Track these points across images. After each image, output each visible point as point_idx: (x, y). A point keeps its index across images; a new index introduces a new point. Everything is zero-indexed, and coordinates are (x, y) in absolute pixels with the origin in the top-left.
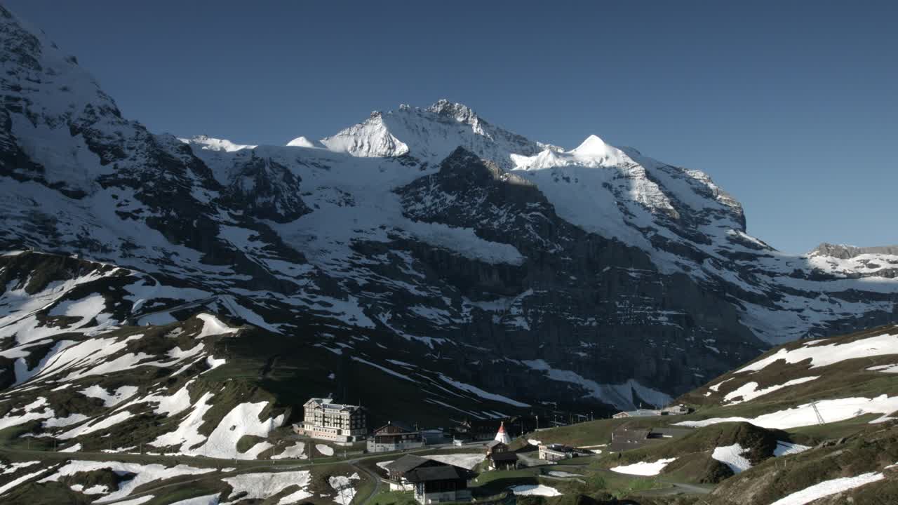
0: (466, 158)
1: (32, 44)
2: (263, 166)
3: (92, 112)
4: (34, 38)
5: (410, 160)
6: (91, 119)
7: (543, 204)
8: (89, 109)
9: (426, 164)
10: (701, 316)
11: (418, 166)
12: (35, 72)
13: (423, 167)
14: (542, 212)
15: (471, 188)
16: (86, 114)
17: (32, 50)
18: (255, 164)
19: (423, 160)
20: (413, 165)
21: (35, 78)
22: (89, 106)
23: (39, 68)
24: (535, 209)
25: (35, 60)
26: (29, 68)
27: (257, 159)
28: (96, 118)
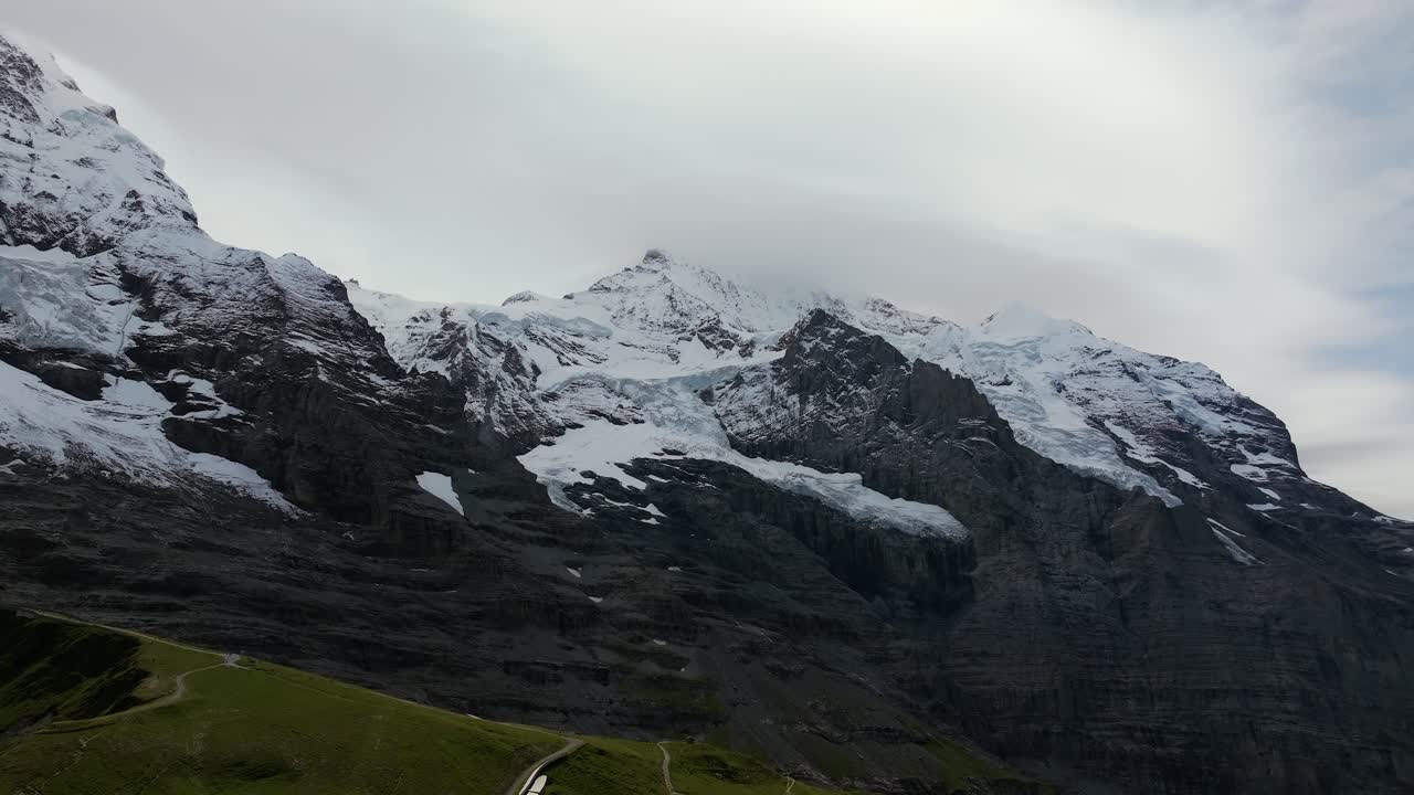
0: (833, 332)
1: (23, 71)
2: (463, 341)
3: (138, 206)
4: (30, 61)
5: (721, 336)
6: (136, 218)
7: (989, 422)
8: (133, 200)
9: (752, 344)
10: (1352, 657)
11: (736, 349)
12: (26, 125)
13: (747, 350)
14: (989, 435)
15: (845, 389)
16: (125, 211)
17: (22, 82)
18: (447, 337)
19: (746, 337)
20: (729, 346)
21: (24, 138)
22: (133, 194)
23: (35, 117)
24: (974, 431)
25: (25, 101)
26: (13, 117)
27: (452, 326)
28: (146, 217)
